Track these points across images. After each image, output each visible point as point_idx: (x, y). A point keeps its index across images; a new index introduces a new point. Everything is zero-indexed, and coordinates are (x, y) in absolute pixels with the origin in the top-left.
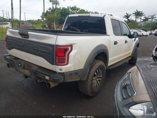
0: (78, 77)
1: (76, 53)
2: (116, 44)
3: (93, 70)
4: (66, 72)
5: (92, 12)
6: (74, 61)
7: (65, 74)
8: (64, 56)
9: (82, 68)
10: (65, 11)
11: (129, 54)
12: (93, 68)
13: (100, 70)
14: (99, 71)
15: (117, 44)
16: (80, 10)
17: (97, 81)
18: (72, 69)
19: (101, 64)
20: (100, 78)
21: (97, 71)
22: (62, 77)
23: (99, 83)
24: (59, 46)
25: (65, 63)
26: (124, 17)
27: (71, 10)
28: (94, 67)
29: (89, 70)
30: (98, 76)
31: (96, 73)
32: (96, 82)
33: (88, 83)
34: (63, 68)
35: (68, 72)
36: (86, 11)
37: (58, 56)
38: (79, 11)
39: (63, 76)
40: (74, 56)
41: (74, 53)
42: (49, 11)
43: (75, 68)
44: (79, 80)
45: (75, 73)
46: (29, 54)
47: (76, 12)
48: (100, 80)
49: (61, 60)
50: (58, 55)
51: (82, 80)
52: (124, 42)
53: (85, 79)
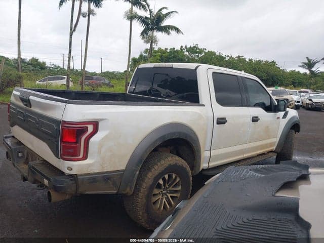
0: (112, 186)
1: (106, 138)
2: (224, 123)
3: (151, 175)
4: (81, 175)
5: (230, 56)
6: (99, 152)
7: (79, 177)
8: (77, 142)
9: (123, 168)
10: (176, 54)
11: (271, 144)
12: (153, 170)
13: (174, 176)
14: (170, 177)
15: (226, 124)
16: (205, 52)
17: (167, 198)
18: (96, 169)
19: (176, 162)
20: (176, 191)
21: (166, 177)
22: (71, 182)
23: (173, 203)
24: (68, 124)
25: (79, 155)
26: (300, 66)
27: (187, 53)
28: (156, 167)
29: (138, 173)
30: (170, 189)
31: (161, 182)
32: (164, 200)
33: (139, 200)
34: (73, 165)
35: (85, 175)
36: (217, 54)
37: (64, 142)
38: (203, 54)
39: (74, 182)
40: (101, 144)
41: (100, 139)
42: (144, 54)
43: (103, 167)
44: (115, 192)
45: (103, 177)
46: (32, 136)
47: (198, 56)
48: (176, 197)
49: (69, 150)
50: (64, 140)
51: (124, 192)
52: (250, 119)
53: (129, 191)
